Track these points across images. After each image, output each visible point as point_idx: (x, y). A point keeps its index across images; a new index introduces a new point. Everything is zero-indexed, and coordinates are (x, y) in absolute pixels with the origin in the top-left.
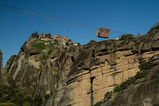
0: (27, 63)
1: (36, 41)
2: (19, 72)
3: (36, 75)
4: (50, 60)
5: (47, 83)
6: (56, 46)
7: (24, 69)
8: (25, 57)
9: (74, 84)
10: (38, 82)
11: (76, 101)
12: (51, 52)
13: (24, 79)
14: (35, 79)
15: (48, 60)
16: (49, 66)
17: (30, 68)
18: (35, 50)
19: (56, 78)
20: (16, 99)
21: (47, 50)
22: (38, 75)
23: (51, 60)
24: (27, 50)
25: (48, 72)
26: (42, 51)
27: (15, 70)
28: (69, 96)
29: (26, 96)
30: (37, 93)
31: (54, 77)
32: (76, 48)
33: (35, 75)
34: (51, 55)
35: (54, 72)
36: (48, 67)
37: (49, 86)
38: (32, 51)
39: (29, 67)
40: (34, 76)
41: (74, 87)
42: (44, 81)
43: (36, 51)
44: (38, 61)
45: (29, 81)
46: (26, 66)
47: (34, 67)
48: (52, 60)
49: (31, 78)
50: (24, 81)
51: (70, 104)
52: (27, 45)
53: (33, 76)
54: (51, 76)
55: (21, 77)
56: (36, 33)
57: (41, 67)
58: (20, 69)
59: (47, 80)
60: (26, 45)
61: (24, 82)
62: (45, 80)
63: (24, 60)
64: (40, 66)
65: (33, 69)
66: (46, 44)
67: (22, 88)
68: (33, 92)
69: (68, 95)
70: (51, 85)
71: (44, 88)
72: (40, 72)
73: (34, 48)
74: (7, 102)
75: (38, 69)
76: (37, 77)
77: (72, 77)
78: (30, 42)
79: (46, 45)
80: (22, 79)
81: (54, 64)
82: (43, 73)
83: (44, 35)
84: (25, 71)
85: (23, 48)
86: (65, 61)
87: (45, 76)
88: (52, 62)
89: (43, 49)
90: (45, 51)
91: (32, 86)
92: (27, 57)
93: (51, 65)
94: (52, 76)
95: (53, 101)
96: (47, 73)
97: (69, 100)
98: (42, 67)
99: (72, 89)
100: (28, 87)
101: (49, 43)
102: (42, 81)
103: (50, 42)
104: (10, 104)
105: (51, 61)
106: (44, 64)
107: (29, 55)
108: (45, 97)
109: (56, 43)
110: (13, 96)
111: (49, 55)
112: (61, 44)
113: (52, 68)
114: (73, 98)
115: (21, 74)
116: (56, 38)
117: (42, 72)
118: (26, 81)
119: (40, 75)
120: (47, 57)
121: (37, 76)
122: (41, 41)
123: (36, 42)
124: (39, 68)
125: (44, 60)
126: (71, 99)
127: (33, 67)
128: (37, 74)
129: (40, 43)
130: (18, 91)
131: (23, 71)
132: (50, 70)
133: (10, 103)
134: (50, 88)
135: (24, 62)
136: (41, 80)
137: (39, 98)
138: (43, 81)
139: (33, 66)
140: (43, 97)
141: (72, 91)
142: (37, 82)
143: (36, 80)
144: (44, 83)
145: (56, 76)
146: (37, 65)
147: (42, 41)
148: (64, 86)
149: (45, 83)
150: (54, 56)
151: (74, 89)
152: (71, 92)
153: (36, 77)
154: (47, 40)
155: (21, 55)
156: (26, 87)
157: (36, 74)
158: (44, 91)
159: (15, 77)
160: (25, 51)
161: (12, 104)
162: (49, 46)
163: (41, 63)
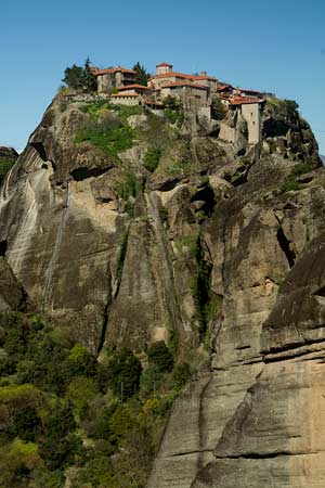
0: (64, 206)
1: (90, 110)
2: (34, 239)
3: (105, 262)
4: (155, 196)
5: (151, 293)
6: (174, 126)
7: (52, 230)
8: (54, 182)
9: (299, 368)
10: (114, 288)
11: (312, 441)
12: (158, 159)
13: (56, 276)
14: (102, 279)
15: (149, 194)
16: (155, 224)
17: (77, 231)
18: (90, 158)
19: (187, 271)
20: (39, 369)
21: (139, 152)
22: (114, 260)
23: (158, 193)
24: (58, 151)
25: (154, 250)
26: (119, 155)
27: (14, 227)
28: (278, 417)
29: (75, 354)
30: (117, 335)
31: (180, 270)
32: (300, 200)
33: (100, 260)
34: (160, 175)
35: (177, 246)
36: (150, 227)
37: (161, 305)
38: (80, 158)
39: (72, 225)
40: (97, 263)
41: (300, 381)
42: (139, 287)
43: (97, 158)
44: (106, 201)
45: (81, 284)
46: (62, 218)
47: (96, 225)
48: (165, 196)
49: (85, 272)
50: (60, 282)
51: (286, 450)
52: (56, 129)
53: (92, 266)
54: (165, 264)
55: (45, 266)
56: (84, 67)
57: (125, 227)
58: (38, 228)
59: (154, 283)
60: (51, 129)
61: (61, 290)
62: (145, 282)
63: (51, 194)
64: (119, 222)
65: (92, 237)
66: (132, 121)
67: (53, 313)
68: (101, 331)
69: (276, 410)
70: (168, 300)
71: (143, 316)
72: (119, 248)
73: (87, 144)
74: (7, 384)
75: (111, 235)
76: (108, 270)
77: (289, 336)
78: (67, 114)
79: (133, 128)
80: (49, 273)
81: (174, 211)
82: (131, 252)
83: (118, 74)
84: (58, 241)
85: (41, 144)
86: (244, 243)
87: (144, 265)
88: (164, 202)
89: (122, 148)
90: (130, 155)
91: (92, 307)
92: (59, 184)
93: (164, 215)
94: (169, 264)
95: (201, 409)
96: (149, 254)
97: (279, 432)
98: (127, 225)
99: (294, 387)
100: (79, 309)
101: (144, 117)
102: (131, 283)
103: (148, 113)
104: (18, 390)
105: (160, 200)
106: (132, 216)
107: (68, 177)
108: (151, 356)
109: (174, 112)
110: (24, 353)
111: (152, 171)
112: (191, 115)
113: (168, 227)
114: (299, 427)
115: (43, 253)
116: (172, 88)
117: (129, 247)
118: (67, 283)
119: (122, 259)
120: (143, 185)
121: (108, 264)
122: (109, 108)
123: (92, 117)
124: (114, 230)
125: (131, 198)
126: (291, 430)
127: (88, 226)
128: (109, 257)
129: (108, 118)
130: (42, 327)
131: (52, 238)
132: (159, 238)
133: (19, 388)
134: (164, 316)
135: (51, 200)
136: (127, 282)
137: (127, 362)
138: (136, 284)
139: (89, 220)
140: (143, 353)
141: (294, 397)
142: (111, 290)
143: (106, 282)
144: (139, 297)
145: (187, 265)
146: (104, 217)
147: (117, 108)
148: (244, 352)
149: (146, 295)
150: (172, 178)
151: (303, 391)
152: (291, 400)
153: (106, 266)
154: (134, 102)
155: (36, 170)
156: (71, 310)
157: (105, 254)
158: (145, 326)
159: (20, 259)
160: (51, 156)
161: (28, 392)
162: (148, 132)
163: (122, 209)
